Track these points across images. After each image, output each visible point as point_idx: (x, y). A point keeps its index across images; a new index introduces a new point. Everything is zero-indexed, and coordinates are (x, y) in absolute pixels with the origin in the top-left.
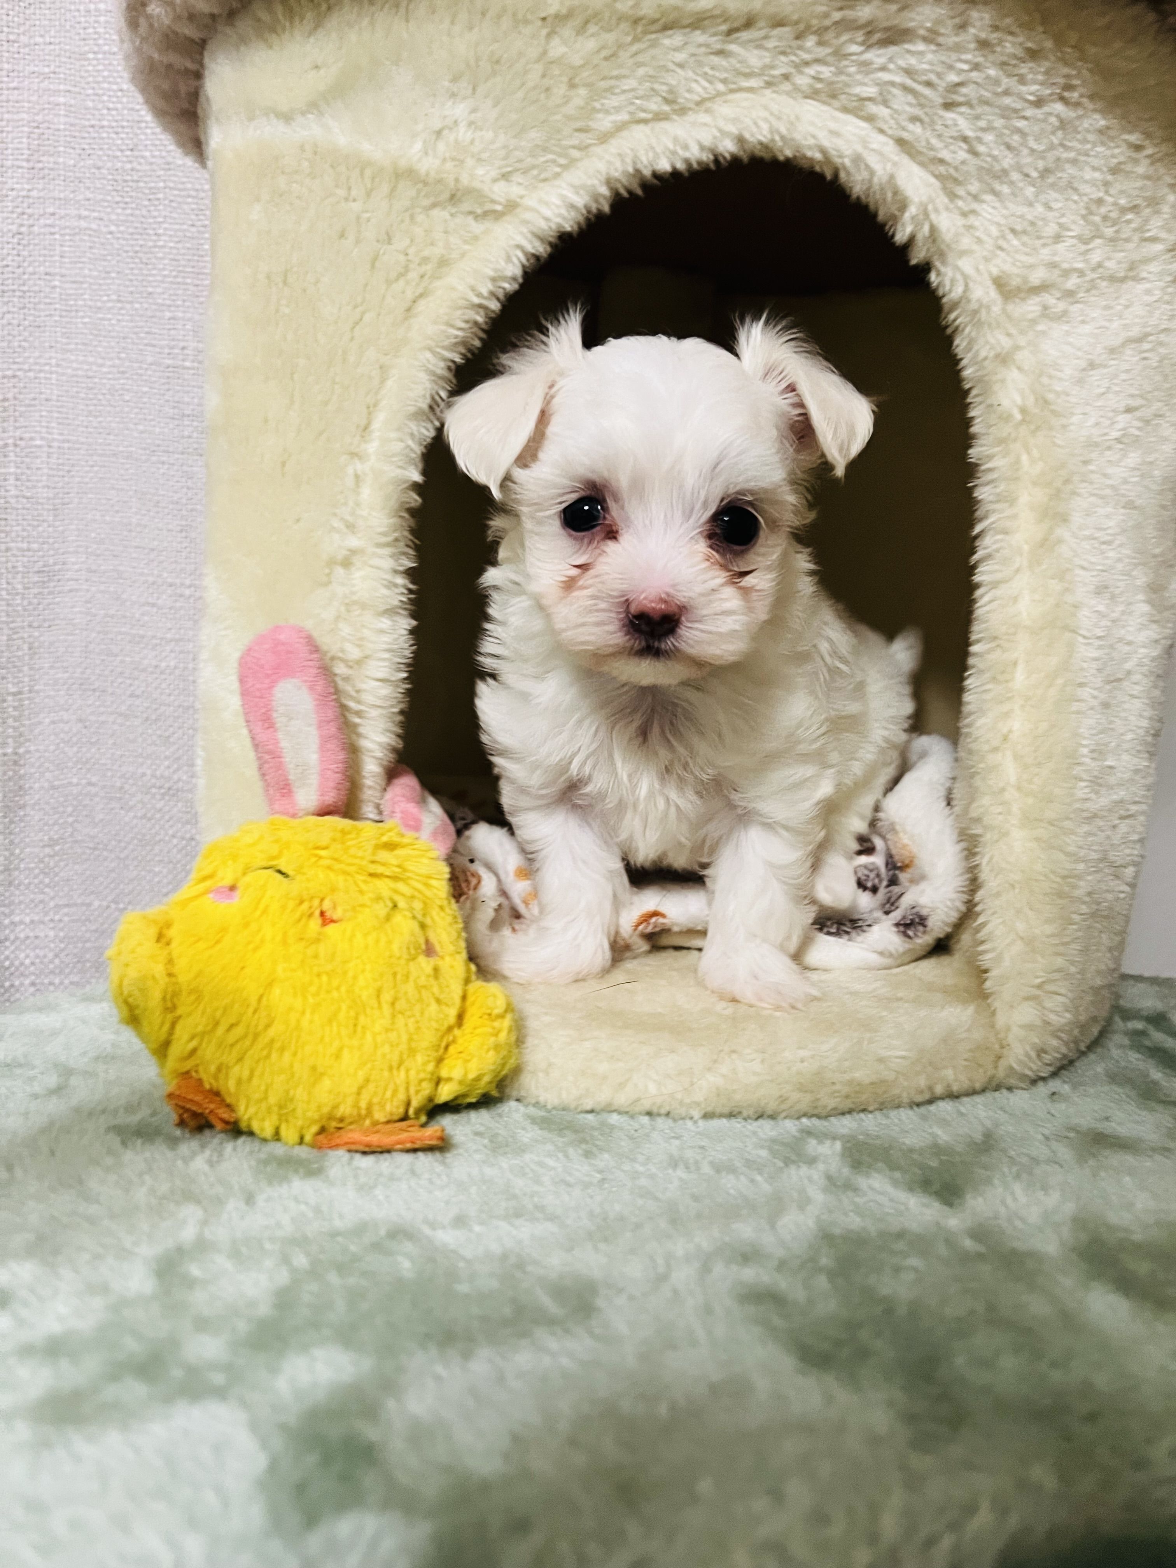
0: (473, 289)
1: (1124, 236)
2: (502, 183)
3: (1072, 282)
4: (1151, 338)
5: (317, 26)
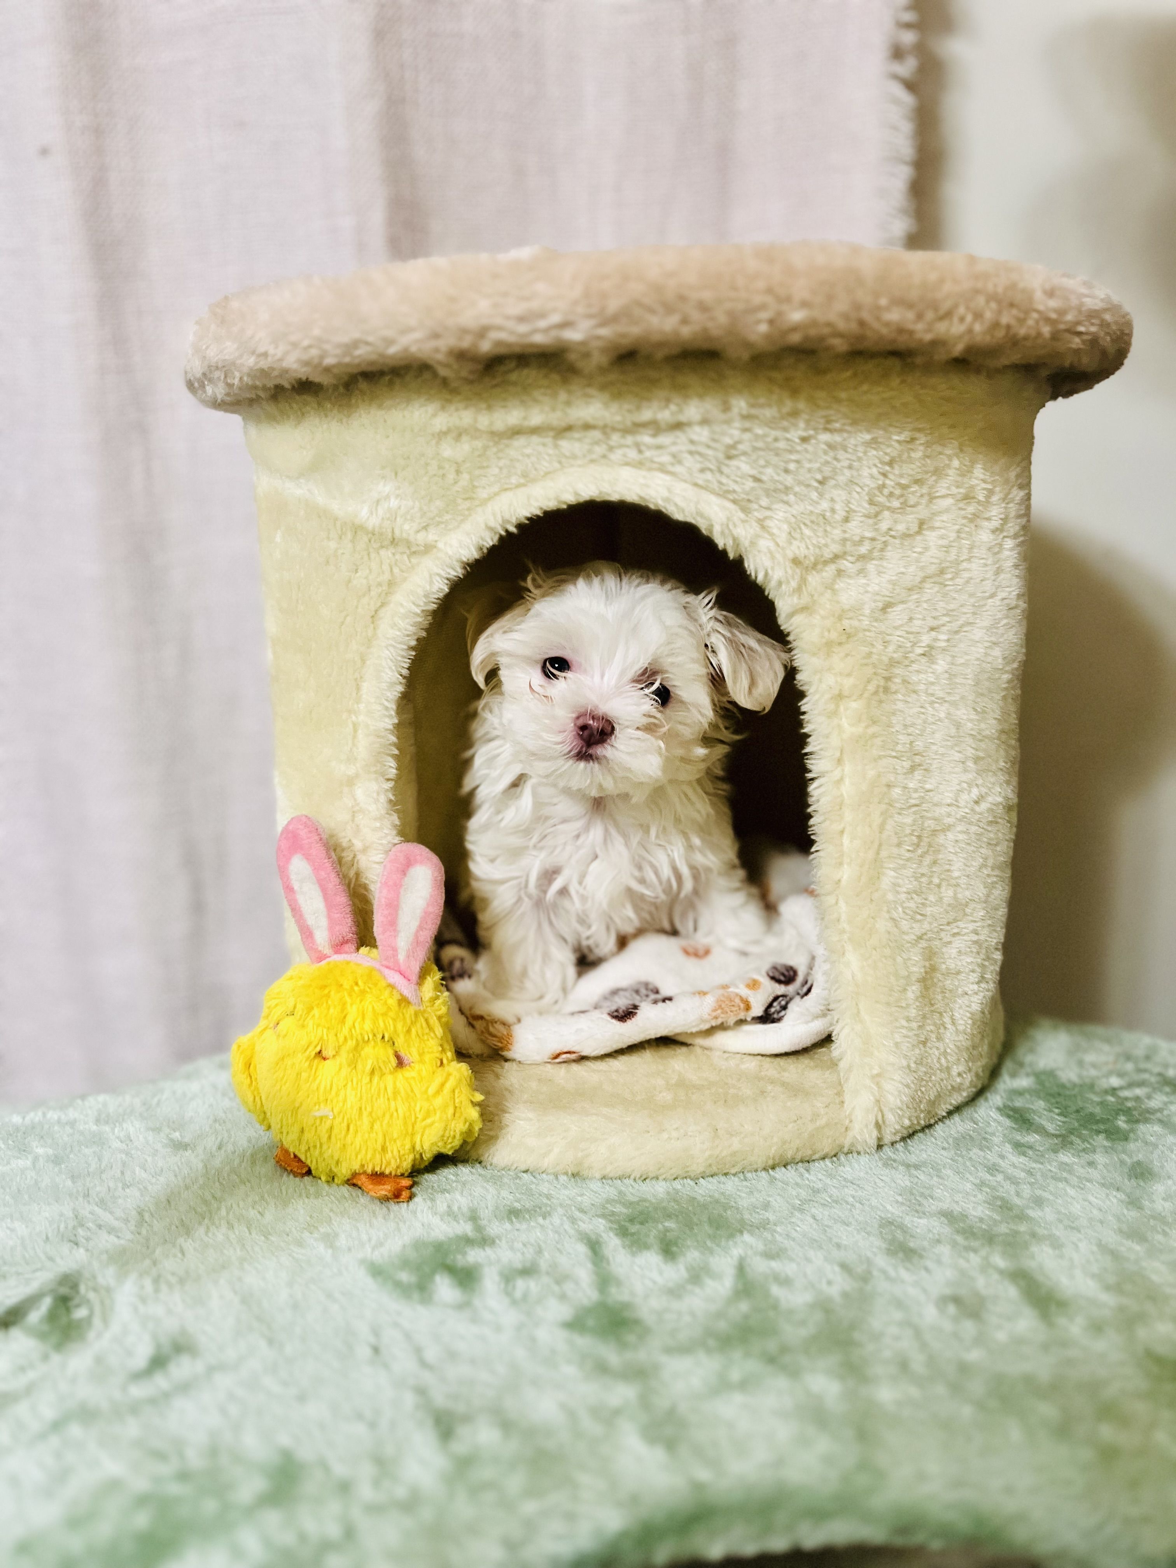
2: (423, 533)
3: (865, 548)
5: (298, 423)
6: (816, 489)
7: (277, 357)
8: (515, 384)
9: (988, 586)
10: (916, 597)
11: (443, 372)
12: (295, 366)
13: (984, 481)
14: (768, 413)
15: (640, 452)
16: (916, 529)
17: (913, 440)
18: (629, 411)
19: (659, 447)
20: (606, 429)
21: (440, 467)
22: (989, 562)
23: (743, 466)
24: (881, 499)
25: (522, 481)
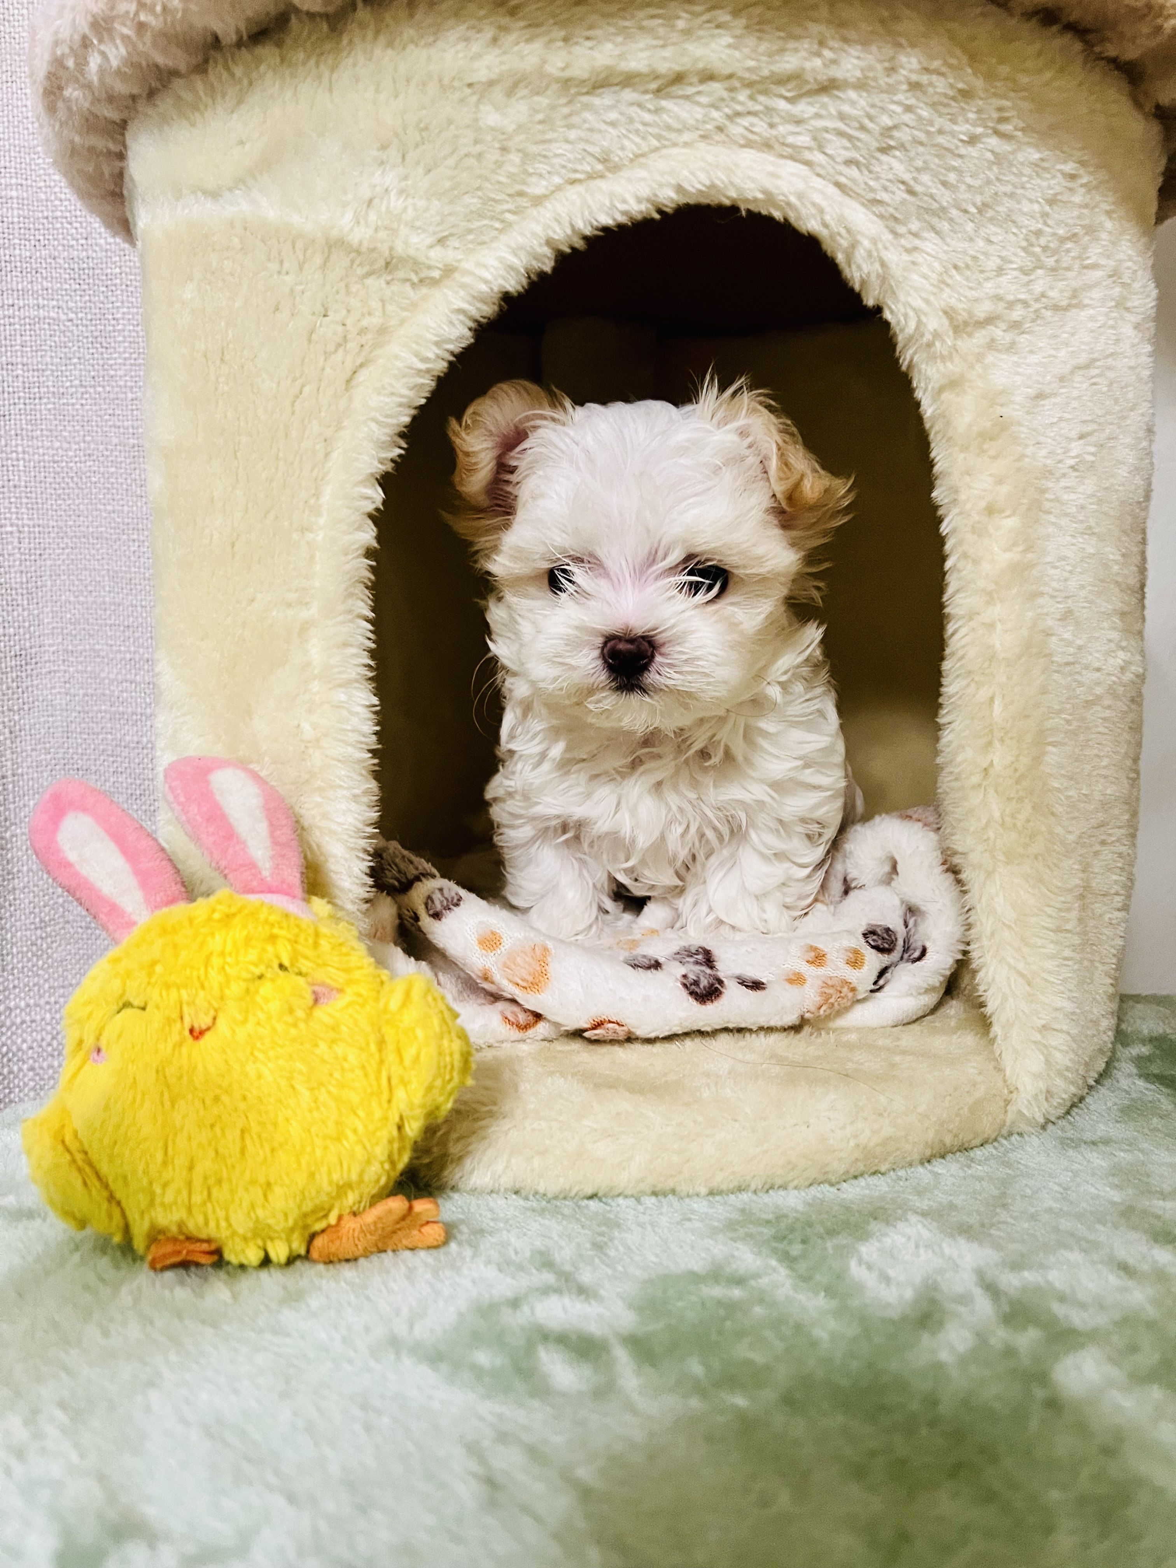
2: (438, 248)
3: (1017, 314)
5: (240, 101)
6: (973, 219)
10: (1066, 390)
13: (1130, 258)
14: (940, 86)
16: (1068, 302)
17: (1074, 177)
18: (769, 53)
20: (733, 82)
21: (477, 141)
23: (898, 165)
24: (1037, 250)
25: (599, 167)
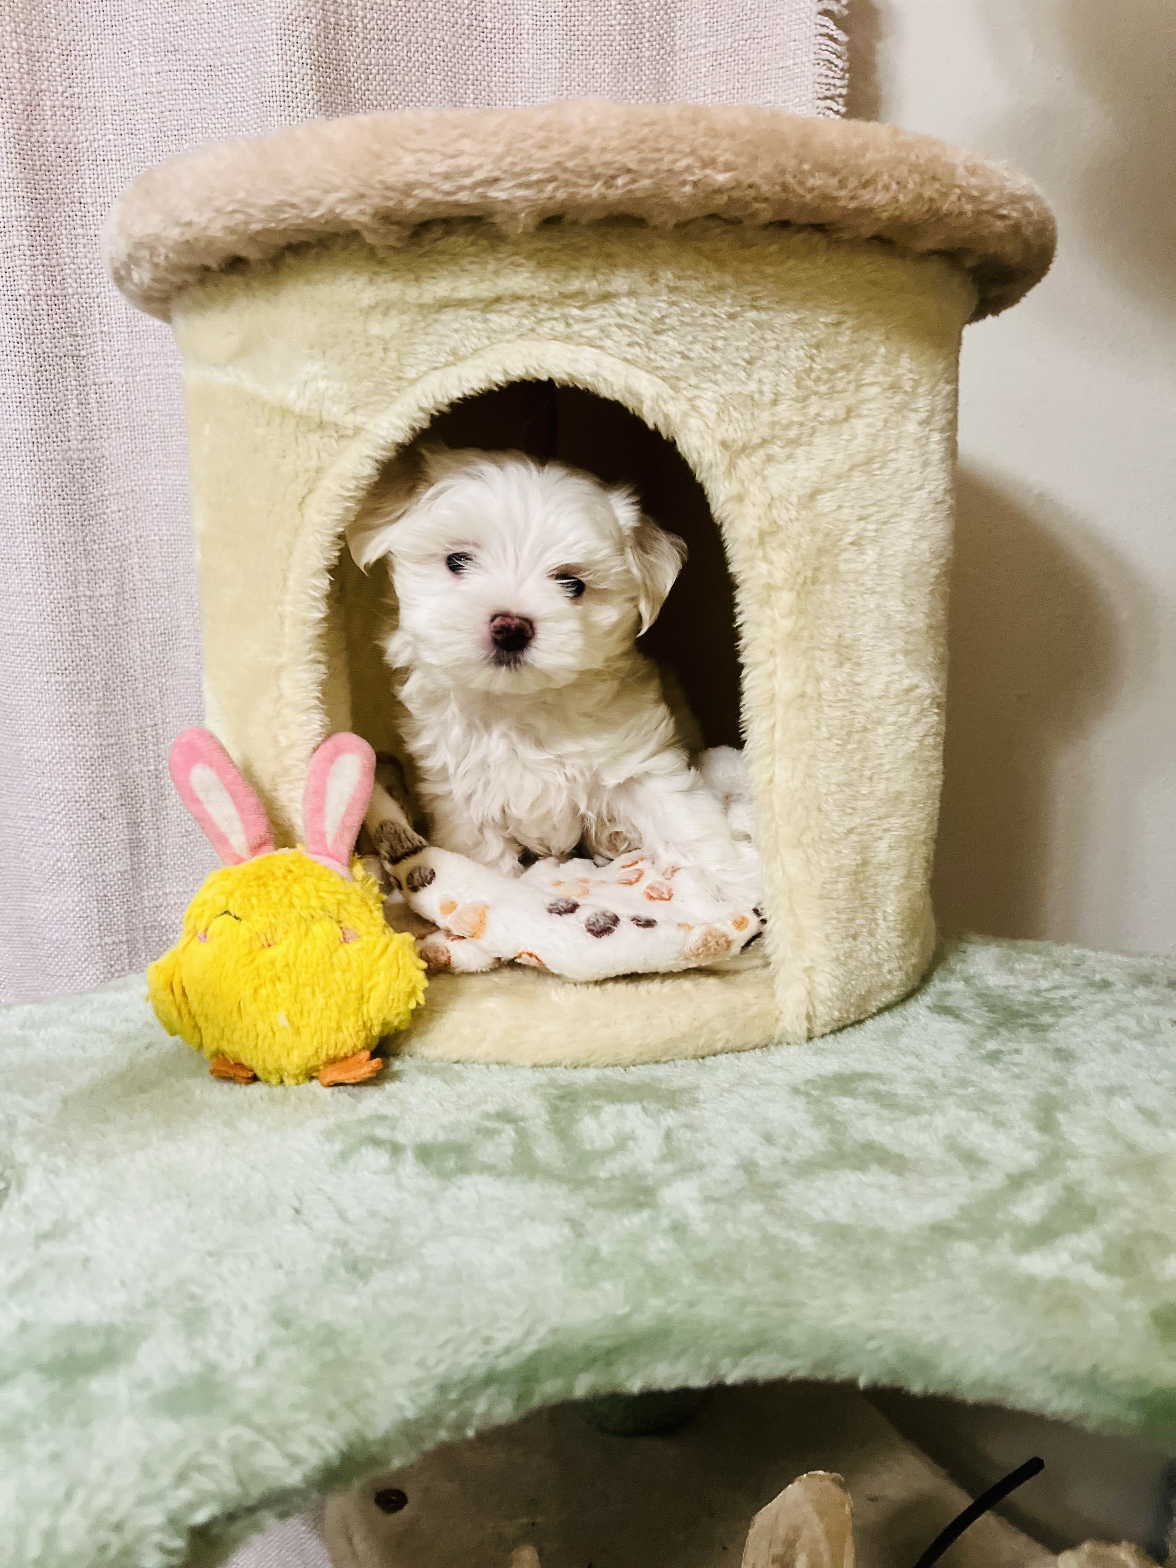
0: (342, 487)
1: (839, 389)
2: (350, 415)
3: (793, 432)
4: (878, 459)
5: (226, 307)
6: (745, 370)
7: (203, 225)
8: (442, 253)
9: (916, 477)
10: (844, 485)
11: (370, 238)
12: (220, 234)
13: (911, 371)
14: (696, 286)
15: (568, 325)
16: (844, 416)
17: (838, 324)
18: (555, 281)
19: (587, 320)
20: (534, 300)
21: (368, 344)
22: (916, 454)
23: (670, 341)
24: (809, 383)
25: (451, 359)
